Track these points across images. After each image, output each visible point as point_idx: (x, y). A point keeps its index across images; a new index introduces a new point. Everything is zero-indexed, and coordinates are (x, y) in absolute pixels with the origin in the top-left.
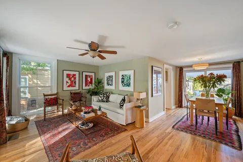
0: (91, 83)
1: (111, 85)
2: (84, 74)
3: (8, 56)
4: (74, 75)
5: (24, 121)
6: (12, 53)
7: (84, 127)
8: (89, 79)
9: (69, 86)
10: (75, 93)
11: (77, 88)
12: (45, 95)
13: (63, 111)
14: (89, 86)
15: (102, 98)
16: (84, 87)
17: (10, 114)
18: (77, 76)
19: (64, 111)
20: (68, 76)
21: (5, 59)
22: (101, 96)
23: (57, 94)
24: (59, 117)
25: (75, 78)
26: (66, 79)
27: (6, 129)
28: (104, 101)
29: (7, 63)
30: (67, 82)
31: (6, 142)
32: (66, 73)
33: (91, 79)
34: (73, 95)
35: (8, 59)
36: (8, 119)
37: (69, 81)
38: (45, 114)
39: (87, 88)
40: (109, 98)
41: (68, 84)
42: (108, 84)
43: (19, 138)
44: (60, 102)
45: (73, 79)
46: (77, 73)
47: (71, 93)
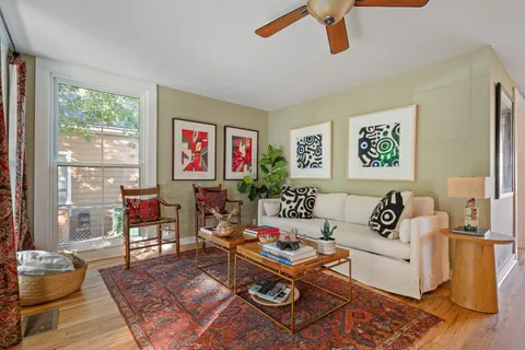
0: (247, 161)
1: (315, 165)
2: (231, 132)
3: (24, 64)
4: (203, 135)
5: (71, 268)
6: (33, 57)
7: (270, 298)
8: (242, 149)
9: (189, 168)
10: (206, 190)
11: (210, 174)
12: (125, 192)
13: (177, 242)
14: (242, 170)
15: (294, 205)
16: (230, 174)
17: (28, 244)
18: (211, 140)
19: (181, 240)
20: (187, 134)
21: (14, 68)
22: (288, 198)
23: (157, 190)
24: (168, 258)
25: (205, 145)
26: (181, 146)
27: (17, 293)
28: (300, 216)
29: (21, 82)
30: (184, 156)
31: (19, 341)
32: (179, 126)
33: (249, 151)
34: (201, 195)
35: (22, 70)
36: (24, 257)
37: (189, 153)
38: (129, 250)
39: (238, 175)
40: (313, 204)
41: (187, 162)
42: (303, 164)
43: (60, 327)
44: (167, 212)
45: (198, 147)
46: (210, 130)
47: (196, 190)
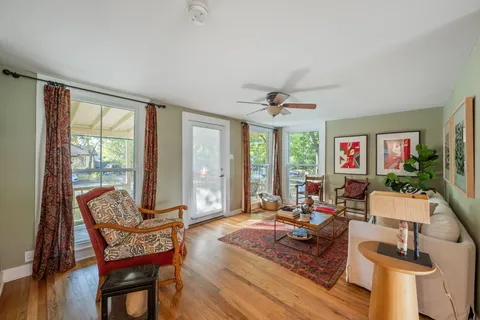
2: (382, 139)
4: (356, 144)
9: (345, 166)
10: (352, 181)
11: (362, 170)
12: (307, 178)
14: (397, 168)
16: (381, 171)
18: (363, 146)
20: (343, 146)
23: (322, 178)
25: (357, 150)
26: (339, 153)
30: (341, 159)
32: (338, 141)
37: (345, 157)
41: (343, 163)
45: (352, 153)
46: (362, 140)
47: (346, 181)
